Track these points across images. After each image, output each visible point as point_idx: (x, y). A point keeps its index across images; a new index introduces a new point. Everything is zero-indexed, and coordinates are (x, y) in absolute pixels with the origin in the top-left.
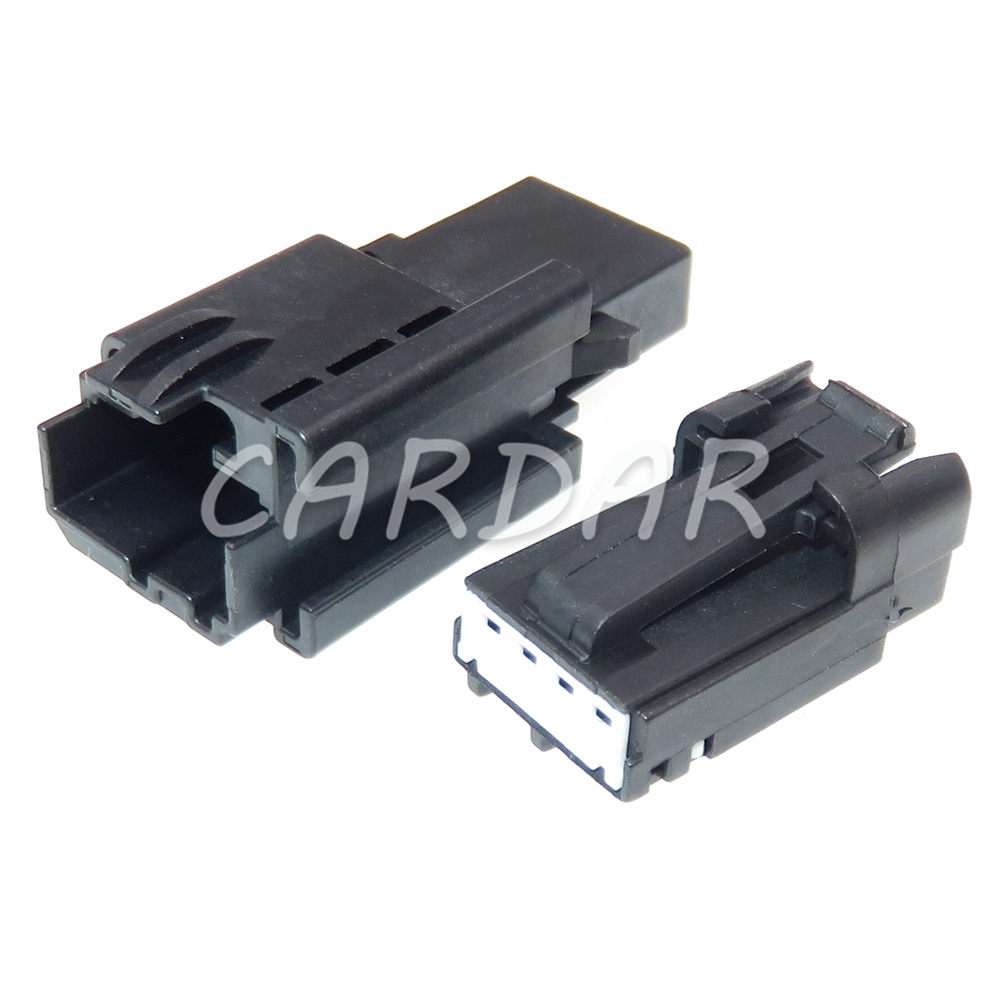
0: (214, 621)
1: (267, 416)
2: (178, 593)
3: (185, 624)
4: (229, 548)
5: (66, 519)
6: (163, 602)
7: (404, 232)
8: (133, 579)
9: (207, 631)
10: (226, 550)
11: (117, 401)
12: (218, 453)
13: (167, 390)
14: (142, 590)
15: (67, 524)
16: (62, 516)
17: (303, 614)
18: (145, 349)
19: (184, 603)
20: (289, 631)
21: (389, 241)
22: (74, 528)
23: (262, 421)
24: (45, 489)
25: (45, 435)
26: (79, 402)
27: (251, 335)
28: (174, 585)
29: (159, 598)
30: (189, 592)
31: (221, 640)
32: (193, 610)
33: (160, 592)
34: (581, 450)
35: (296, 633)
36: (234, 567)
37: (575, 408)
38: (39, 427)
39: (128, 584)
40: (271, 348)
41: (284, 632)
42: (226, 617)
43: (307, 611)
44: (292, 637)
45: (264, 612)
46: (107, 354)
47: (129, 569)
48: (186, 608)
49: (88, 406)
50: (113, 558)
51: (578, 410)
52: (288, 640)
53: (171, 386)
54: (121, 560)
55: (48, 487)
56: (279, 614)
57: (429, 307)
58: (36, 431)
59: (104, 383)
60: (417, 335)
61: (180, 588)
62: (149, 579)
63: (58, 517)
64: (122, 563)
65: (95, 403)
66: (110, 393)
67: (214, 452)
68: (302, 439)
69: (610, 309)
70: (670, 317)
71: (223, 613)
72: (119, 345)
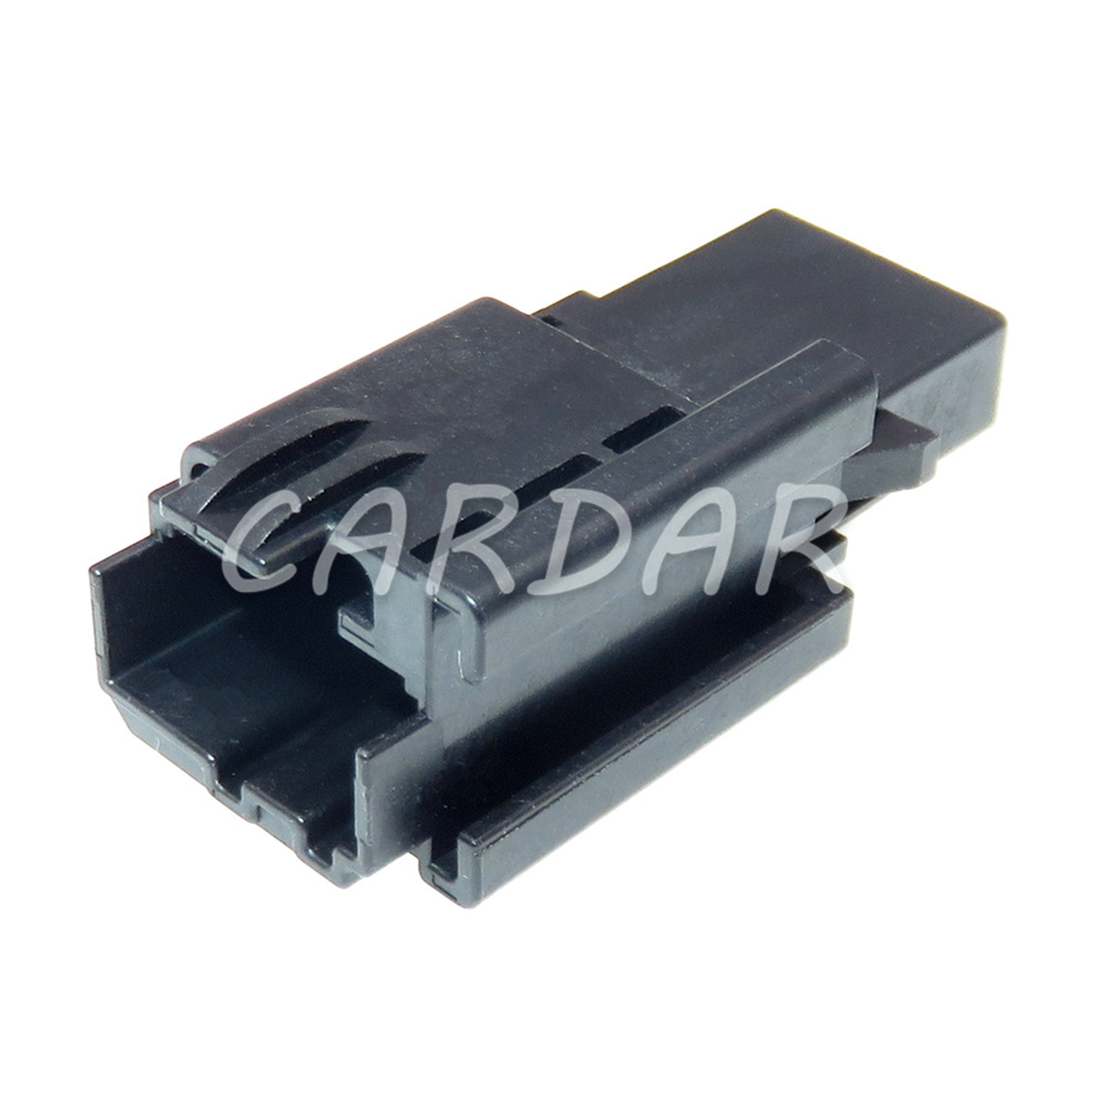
0: (335, 854)
1: (420, 570)
2: (284, 812)
3: (292, 853)
4: (362, 757)
5: (126, 697)
6: (262, 822)
7: (600, 289)
8: (221, 788)
9: (324, 867)
10: (357, 759)
11: (205, 543)
12: (346, 617)
13: (276, 530)
14: (234, 805)
15: (127, 705)
16: (120, 694)
17: (461, 847)
18: (245, 468)
19: (292, 826)
20: (442, 867)
21: (579, 301)
22: (138, 711)
23: (414, 578)
24: (98, 655)
25: (99, 580)
26: (148, 534)
27: (396, 448)
28: (280, 801)
29: (257, 816)
30: (300, 811)
31: (345, 880)
32: (305, 836)
33: (259, 808)
34: (850, 608)
35: (452, 874)
36: (367, 782)
37: (842, 544)
38: (91, 570)
39: (213, 793)
40: (423, 467)
41: (433, 869)
42: (354, 850)
43: (469, 842)
44: (445, 878)
45: (408, 842)
46: (189, 470)
47: (215, 774)
48: (296, 834)
49: (160, 540)
50: (193, 756)
51: (845, 548)
52: (440, 881)
53: (282, 525)
54: (203, 760)
55: (102, 653)
56: (426, 845)
57: (646, 408)
58: (86, 575)
59: (186, 515)
60: (632, 451)
61: (286, 803)
62: (243, 789)
63: (115, 695)
64: (205, 764)
65: (170, 535)
66: (195, 531)
67: (340, 615)
68: (471, 606)
69: (894, 405)
70: (974, 411)
71: (349, 844)
72: (208, 460)
